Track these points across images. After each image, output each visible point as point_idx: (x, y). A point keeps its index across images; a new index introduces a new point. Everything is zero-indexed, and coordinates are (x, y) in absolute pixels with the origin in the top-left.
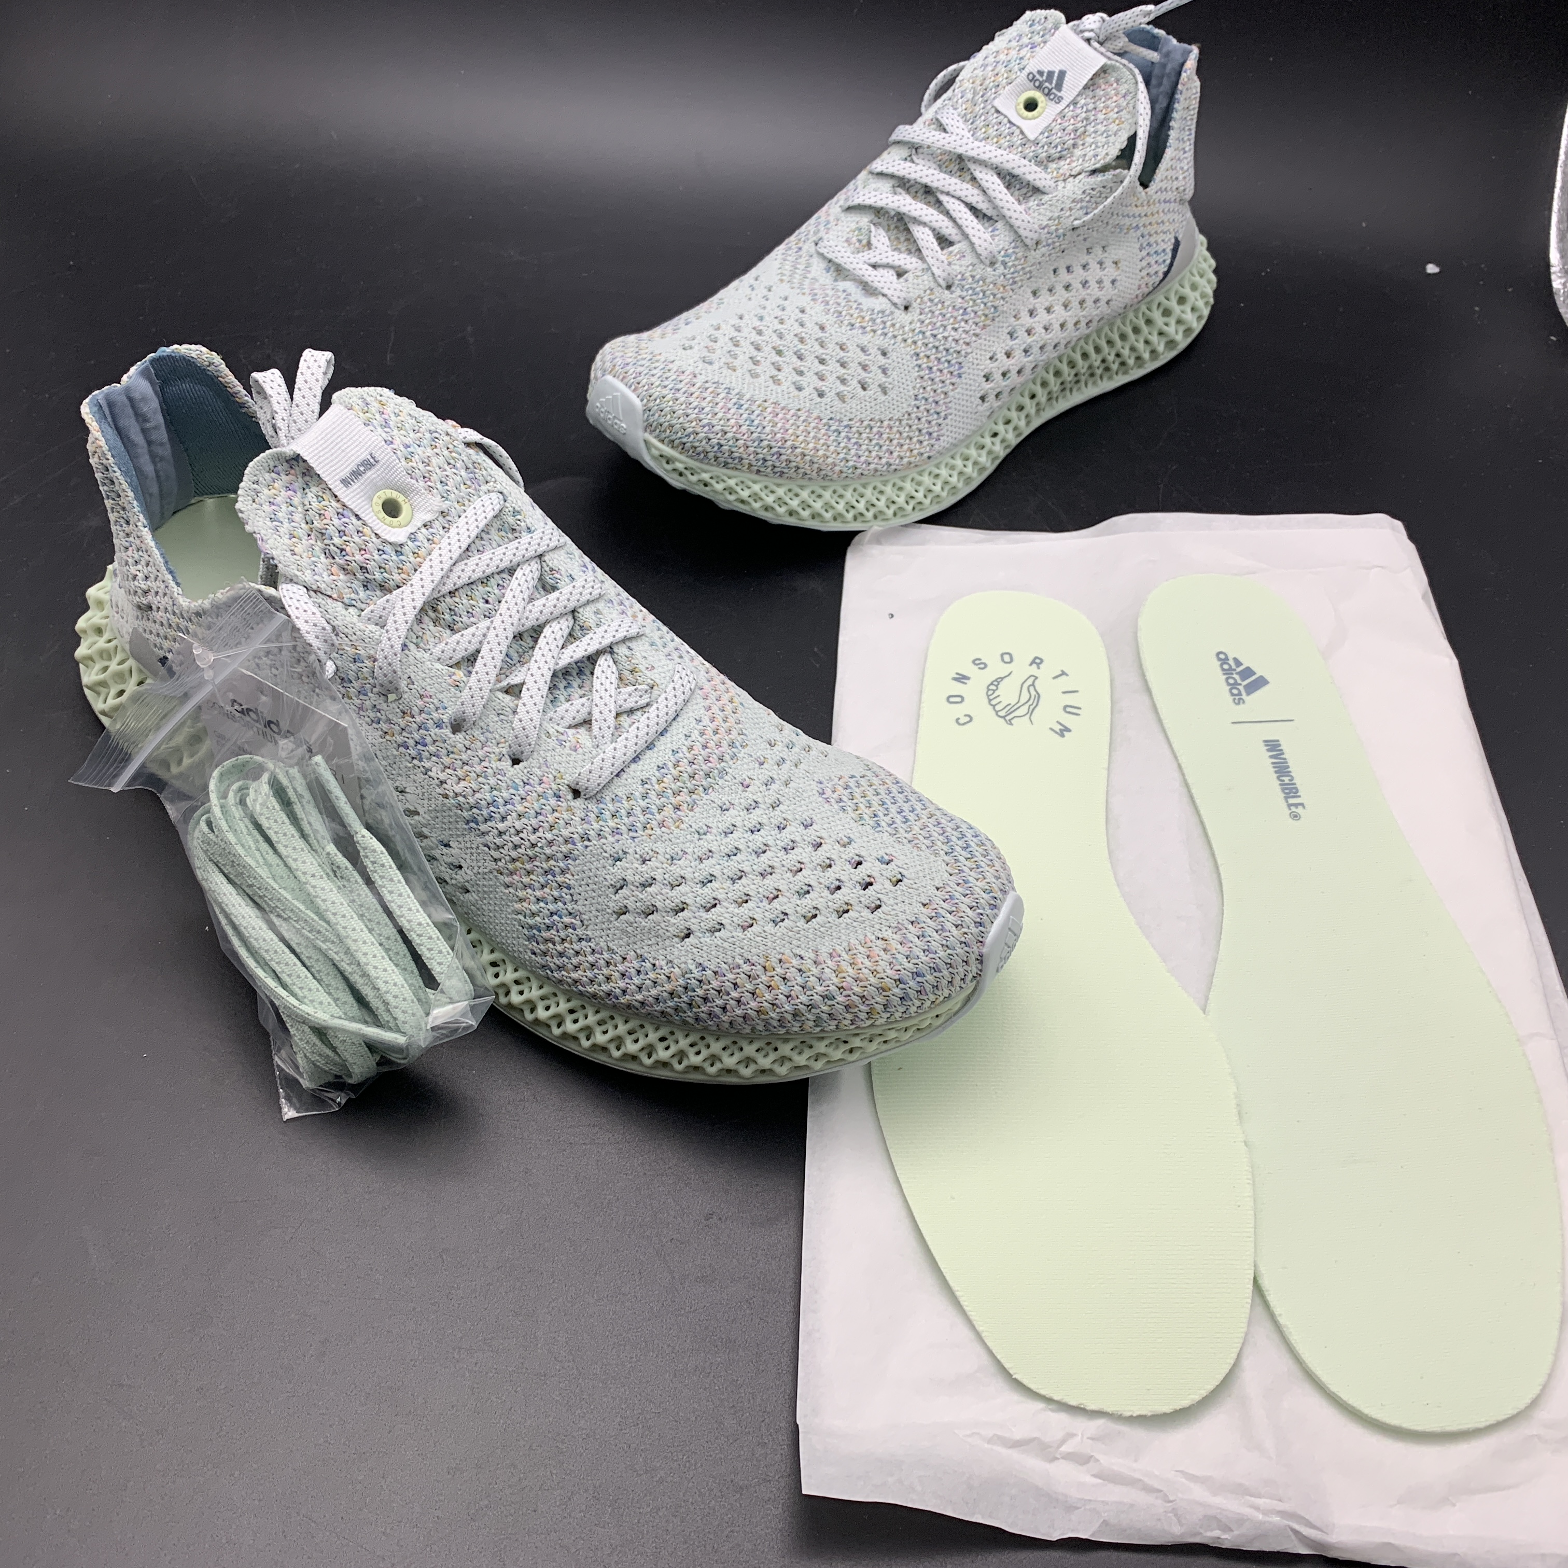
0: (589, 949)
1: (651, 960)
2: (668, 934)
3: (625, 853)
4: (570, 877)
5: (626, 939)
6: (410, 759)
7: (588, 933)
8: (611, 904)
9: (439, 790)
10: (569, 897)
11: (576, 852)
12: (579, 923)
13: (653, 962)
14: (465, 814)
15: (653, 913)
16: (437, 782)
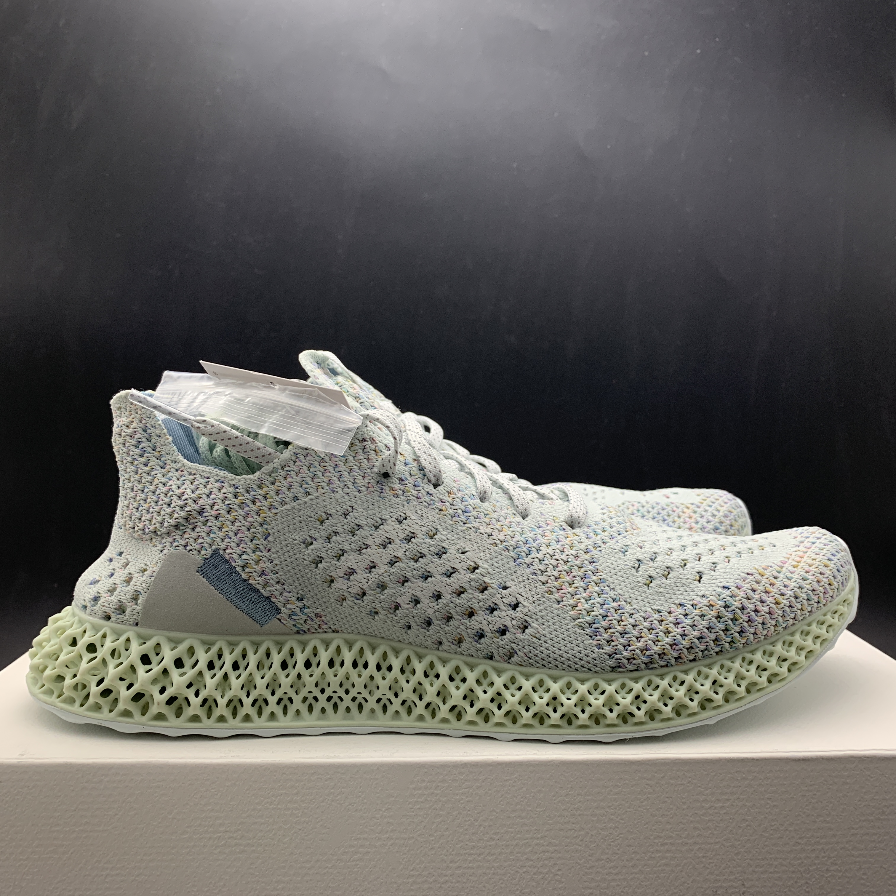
0: (641, 619)
1: (688, 602)
2: (688, 581)
3: (627, 546)
4: (601, 574)
5: (662, 599)
6: (462, 524)
7: (635, 606)
8: (639, 579)
9: (489, 542)
10: (607, 588)
11: (596, 556)
12: (623, 603)
13: (691, 603)
14: (512, 554)
15: (669, 573)
16: (486, 535)
